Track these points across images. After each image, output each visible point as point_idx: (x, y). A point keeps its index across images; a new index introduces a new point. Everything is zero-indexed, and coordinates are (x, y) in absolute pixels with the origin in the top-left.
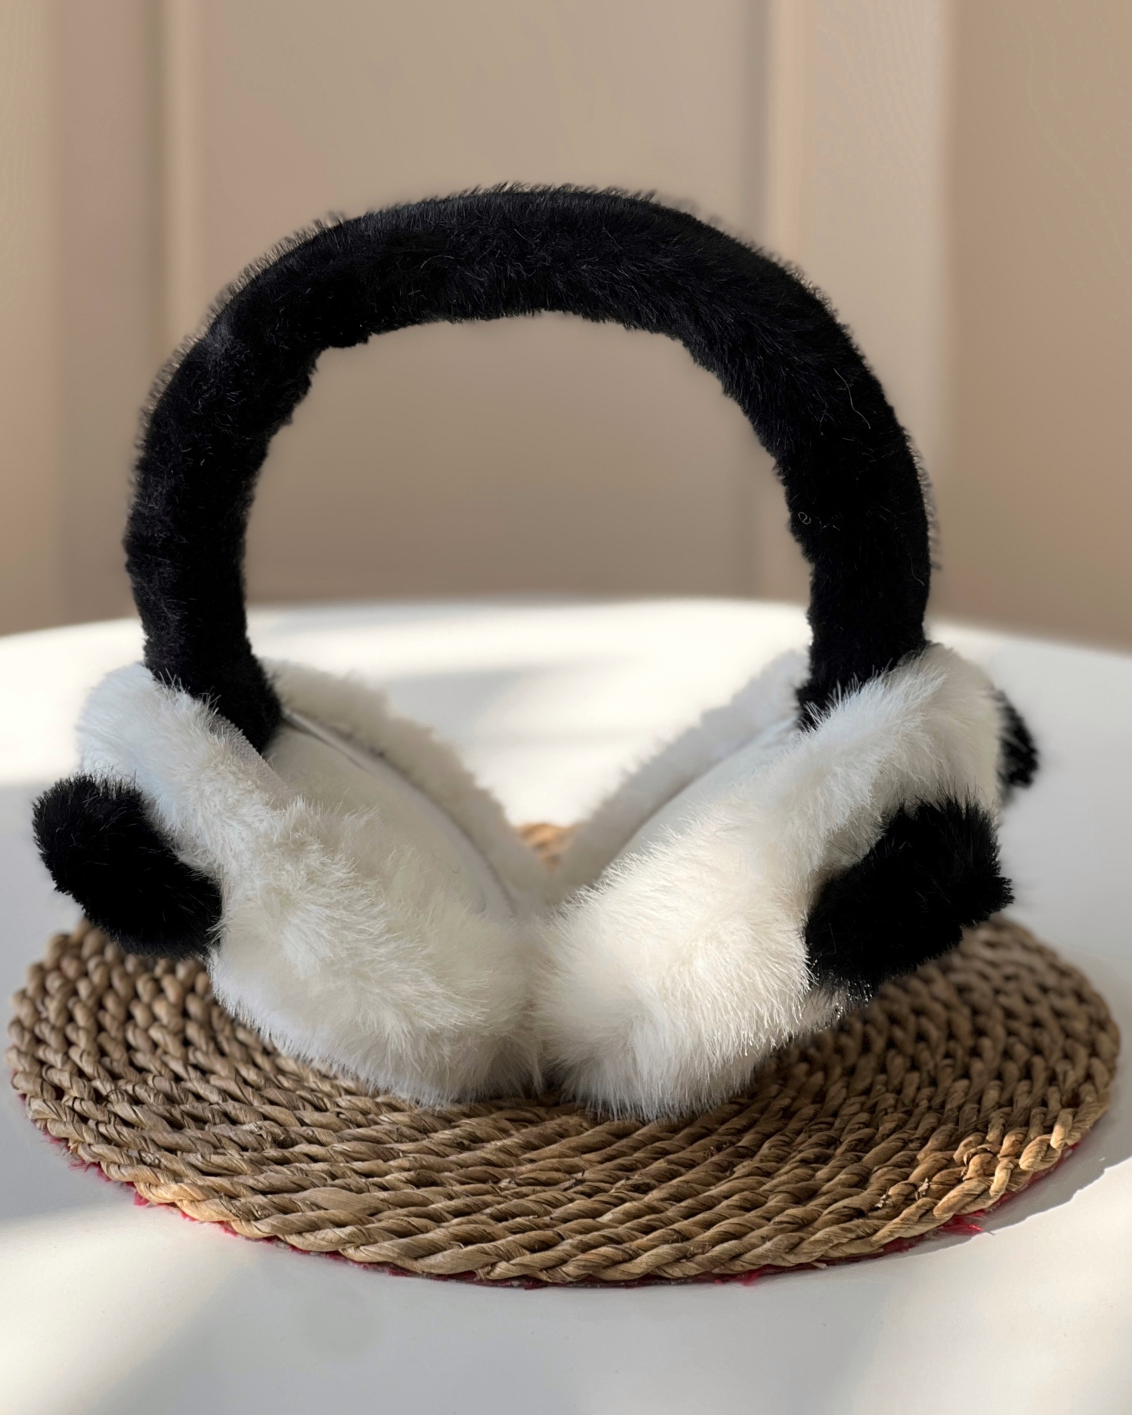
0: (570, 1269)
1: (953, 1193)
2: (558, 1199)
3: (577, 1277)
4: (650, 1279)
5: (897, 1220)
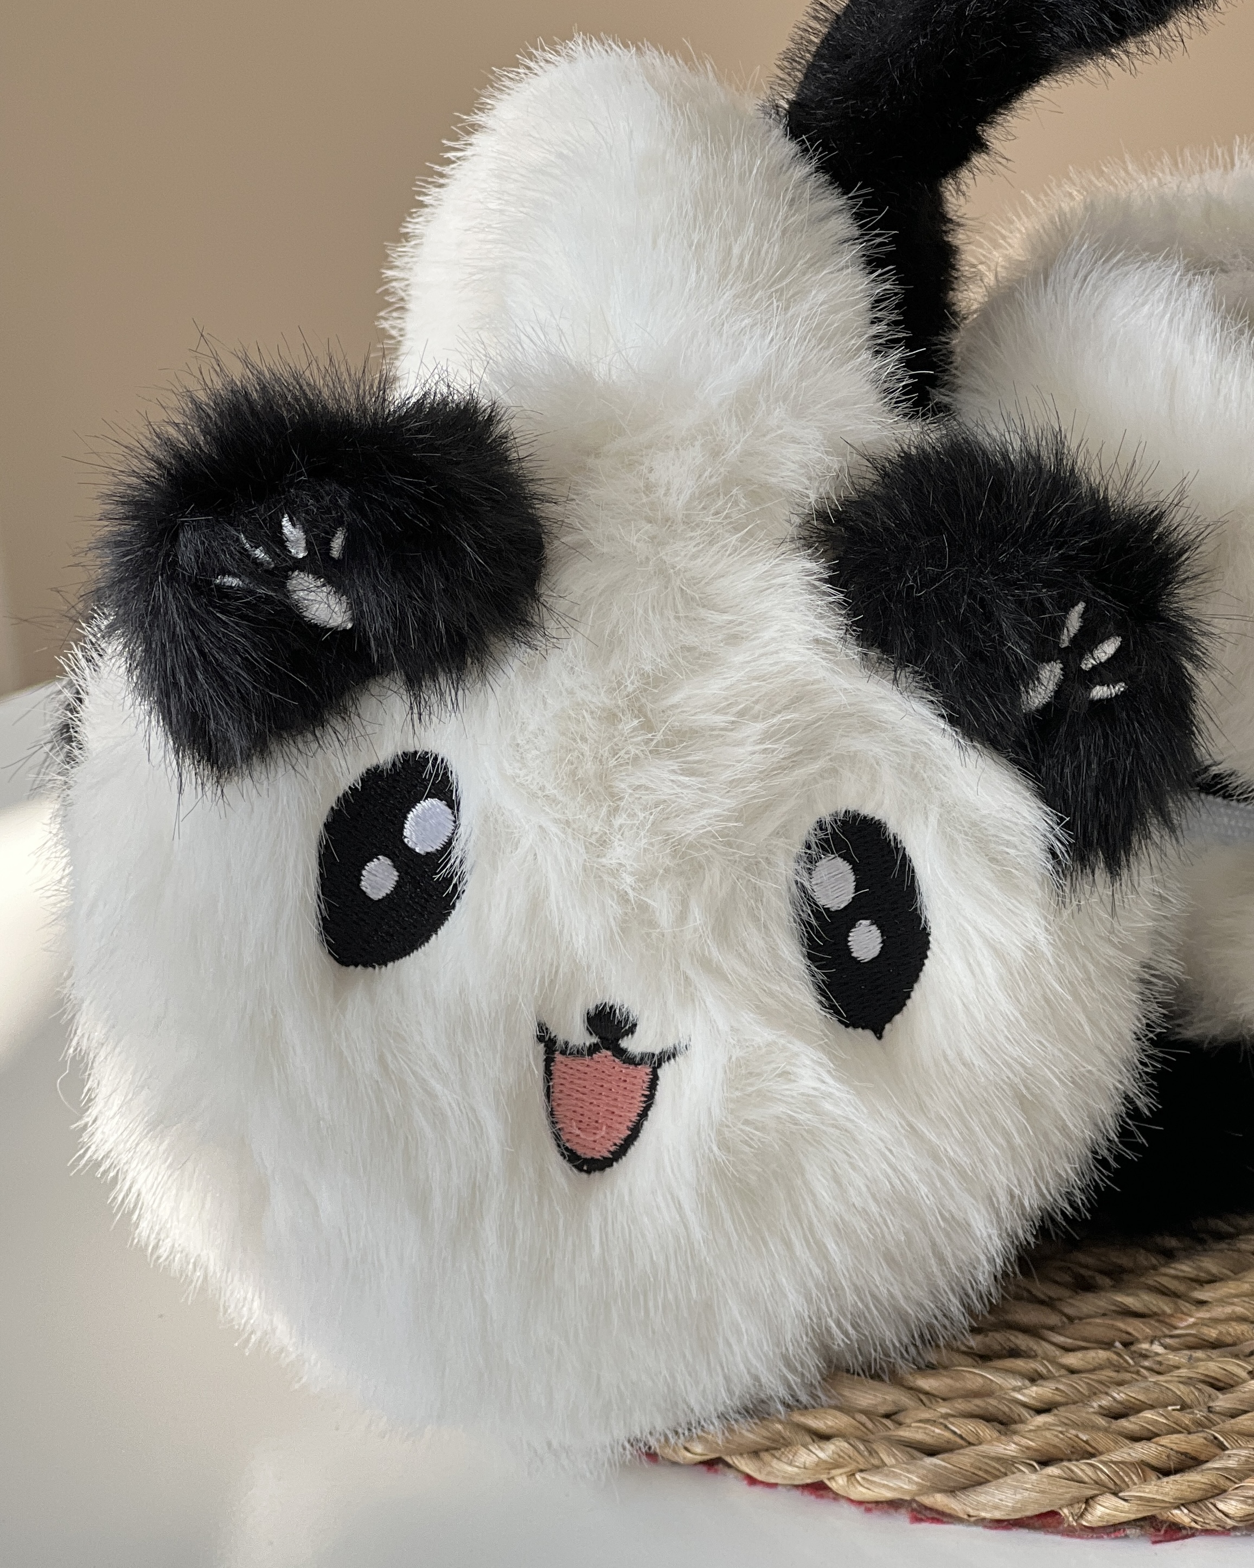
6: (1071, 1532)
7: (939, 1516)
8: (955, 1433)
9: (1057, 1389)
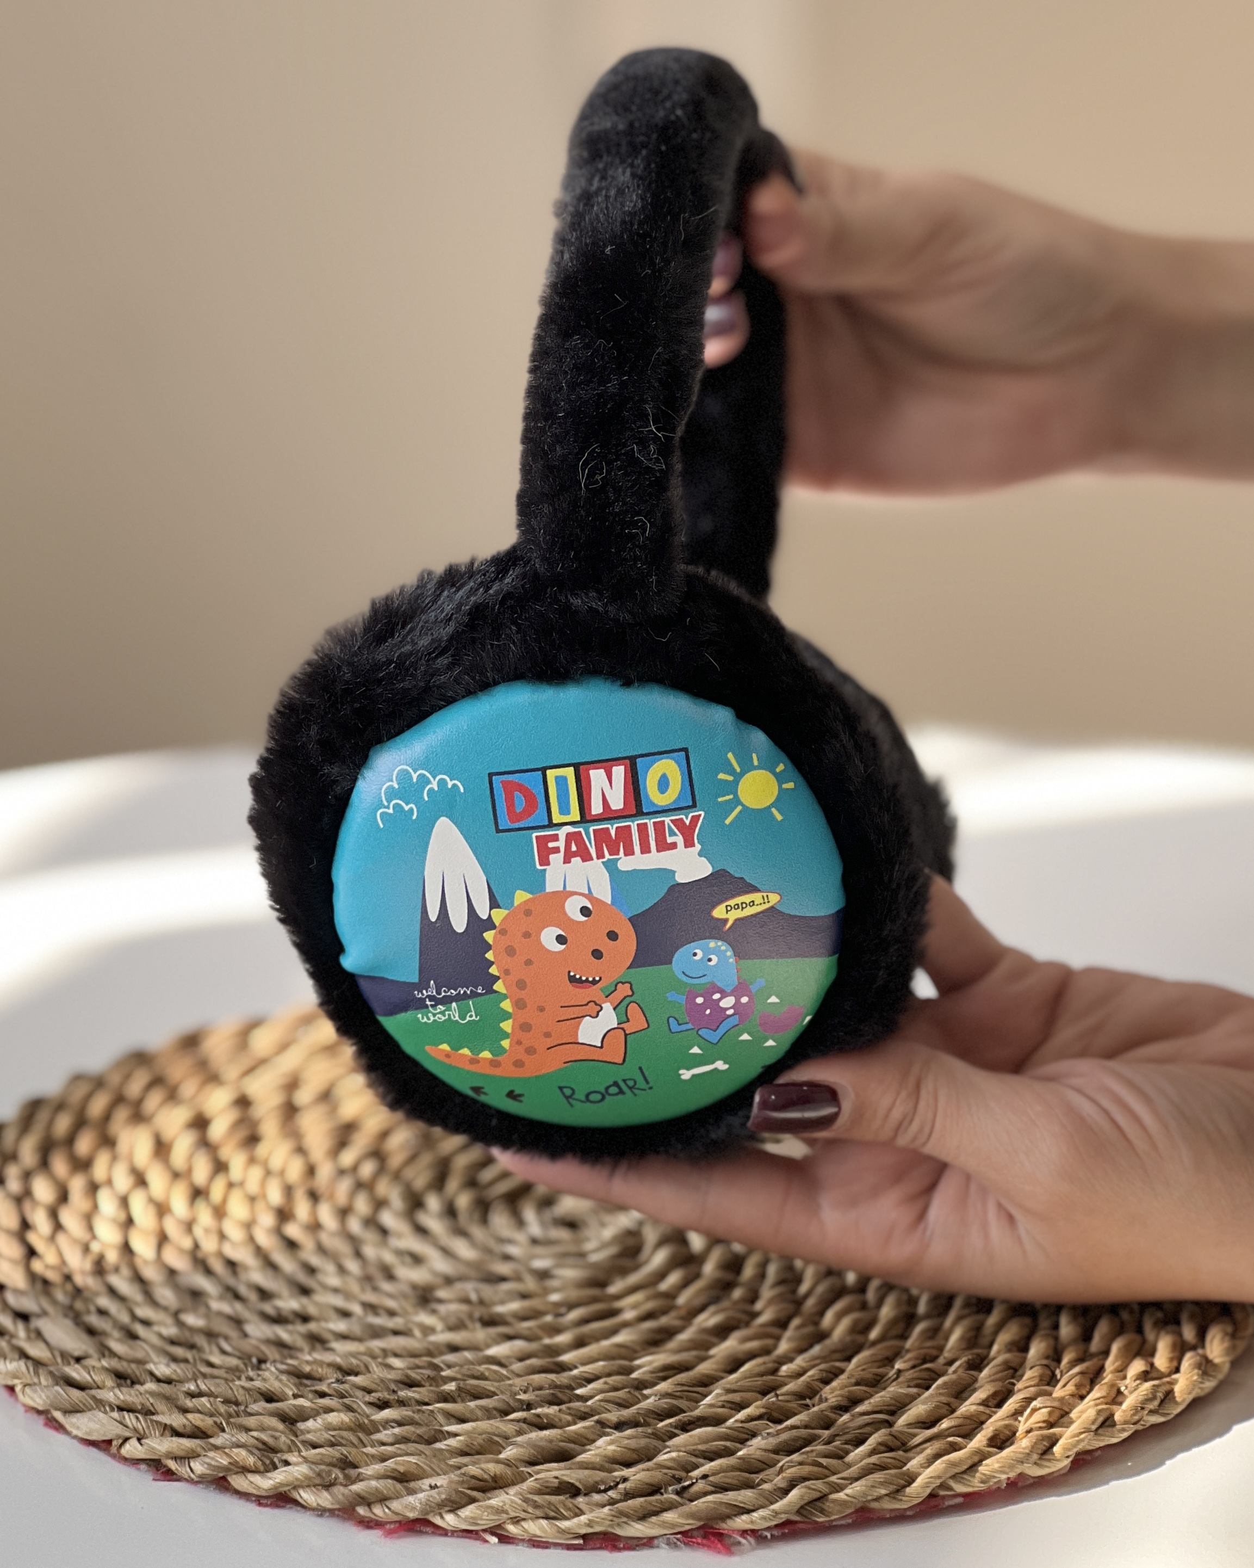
0: (198, 1467)
2: (284, 1394)
3: (200, 1476)
4: (282, 1499)
5: (606, 1510)
6: (114, 1456)
7: (59, 1428)
8: (91, 1377)
9: (175, 1371)
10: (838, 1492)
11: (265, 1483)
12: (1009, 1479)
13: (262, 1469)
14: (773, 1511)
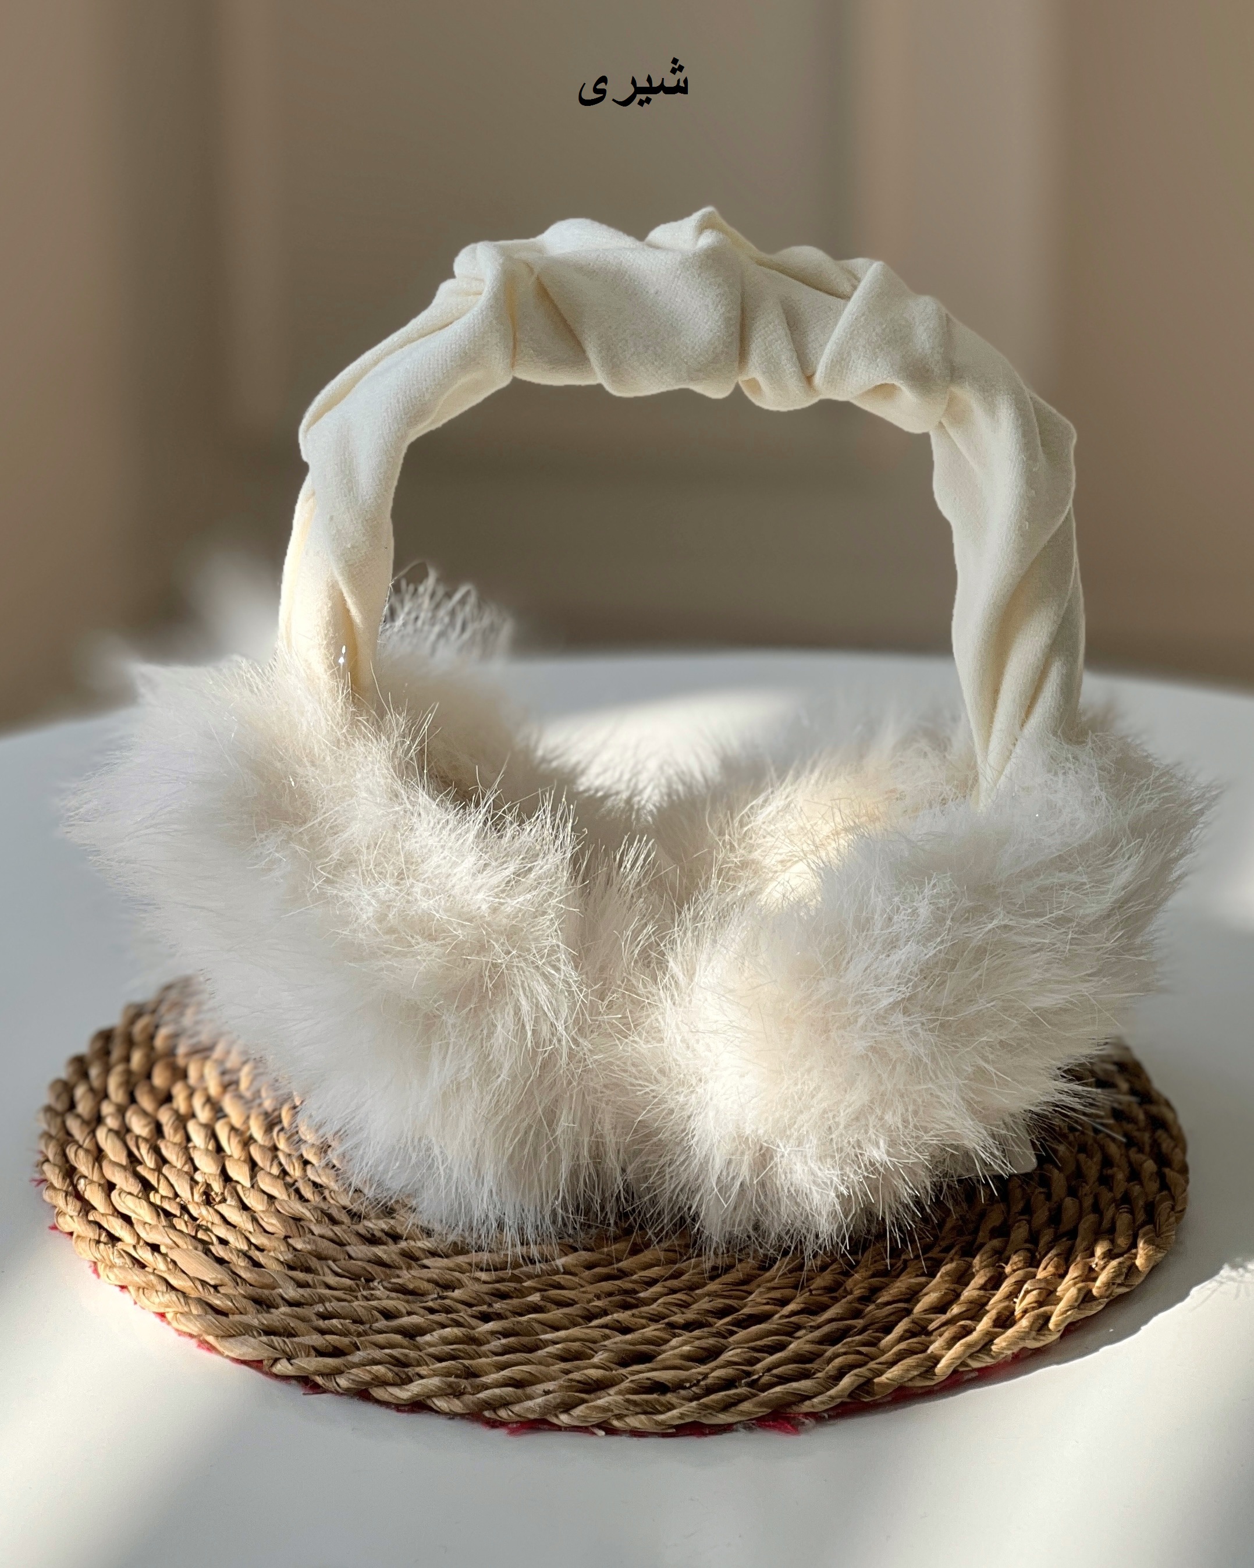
0: (343, 1382)
1: (778, 1389)
2: (399, 1311)
3: (345, 1389)
4: (418, 1406)
5: (694, 1404)
6: (265, 1373)
7: (211, 1348)
10: (879, 1376)
11: (403, 1394)
12: (1013, 1353)
13: (399, 1381)
14: (830, 1397)
